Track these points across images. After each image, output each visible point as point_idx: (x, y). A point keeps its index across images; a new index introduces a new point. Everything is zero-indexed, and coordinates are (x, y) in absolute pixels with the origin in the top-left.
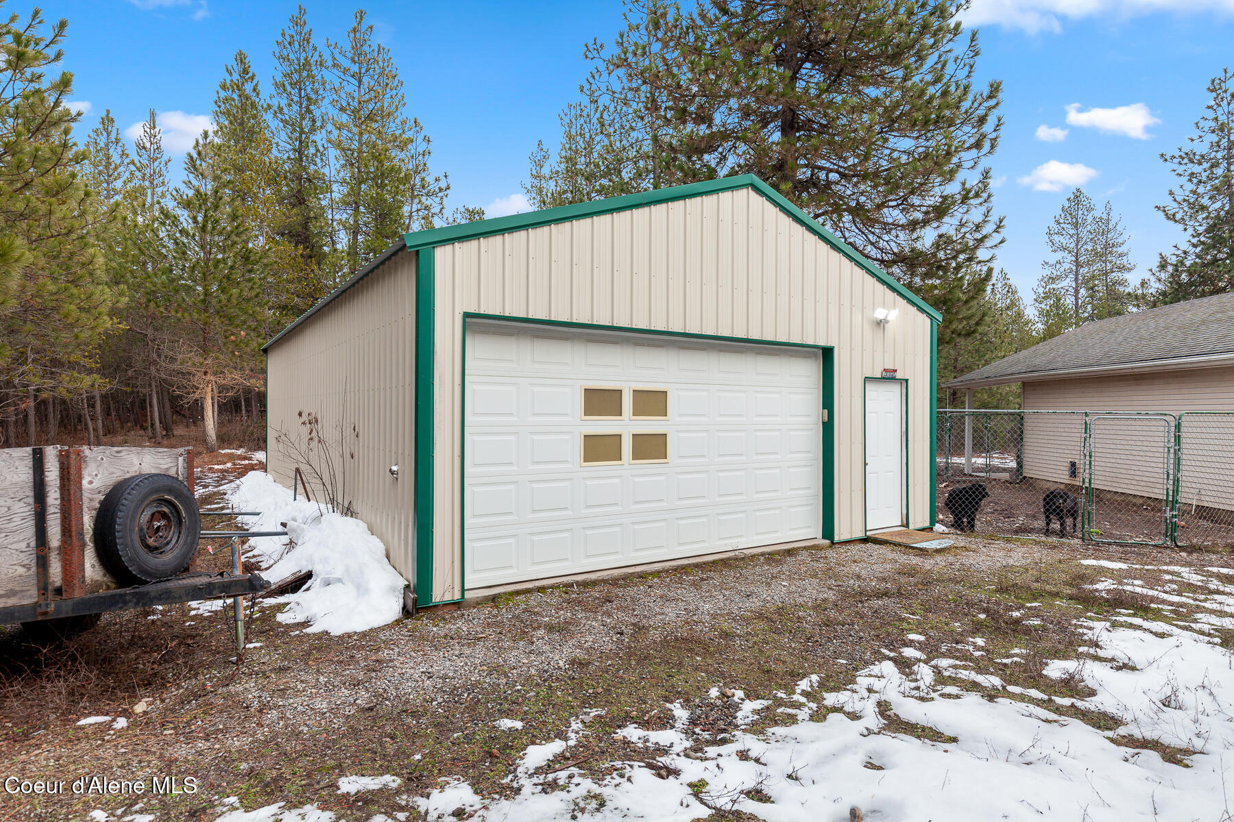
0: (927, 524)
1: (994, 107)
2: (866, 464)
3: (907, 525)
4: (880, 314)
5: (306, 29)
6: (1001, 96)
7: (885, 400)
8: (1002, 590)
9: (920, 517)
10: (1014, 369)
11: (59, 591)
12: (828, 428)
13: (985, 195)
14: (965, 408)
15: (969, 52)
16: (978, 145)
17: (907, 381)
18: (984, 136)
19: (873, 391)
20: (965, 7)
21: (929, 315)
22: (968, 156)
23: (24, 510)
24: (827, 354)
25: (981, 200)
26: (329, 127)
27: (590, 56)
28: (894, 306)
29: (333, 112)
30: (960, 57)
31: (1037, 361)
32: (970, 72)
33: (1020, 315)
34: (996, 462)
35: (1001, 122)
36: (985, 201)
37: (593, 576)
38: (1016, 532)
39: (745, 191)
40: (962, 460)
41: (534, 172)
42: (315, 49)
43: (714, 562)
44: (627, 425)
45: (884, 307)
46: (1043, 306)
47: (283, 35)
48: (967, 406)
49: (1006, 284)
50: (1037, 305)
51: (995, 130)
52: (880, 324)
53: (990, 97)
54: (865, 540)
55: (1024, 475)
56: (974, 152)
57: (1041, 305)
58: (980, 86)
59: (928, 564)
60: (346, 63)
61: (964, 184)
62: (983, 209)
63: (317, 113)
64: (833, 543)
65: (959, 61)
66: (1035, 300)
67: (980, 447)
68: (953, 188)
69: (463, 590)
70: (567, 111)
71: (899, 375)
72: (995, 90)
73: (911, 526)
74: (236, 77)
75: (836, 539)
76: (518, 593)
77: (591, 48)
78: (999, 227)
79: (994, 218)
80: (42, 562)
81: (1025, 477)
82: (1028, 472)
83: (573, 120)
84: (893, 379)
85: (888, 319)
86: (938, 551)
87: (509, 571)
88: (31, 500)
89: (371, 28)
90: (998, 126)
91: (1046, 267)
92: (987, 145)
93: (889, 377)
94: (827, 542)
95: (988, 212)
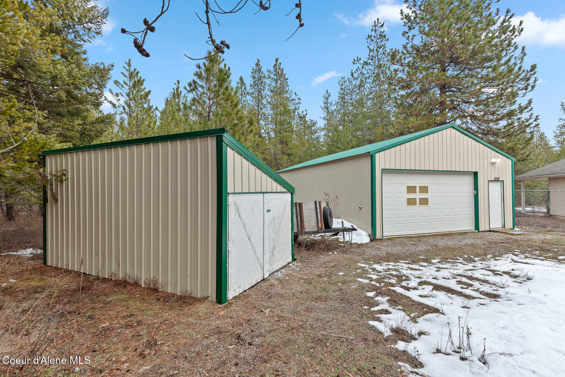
0: (512, 227)
1: (533, 74)
2: (489, 207)
3: (504, 227)
4: (493, 160)
5: (260, 67)
6: (536, 70)
7: (495, 188)
8: (543, 243)
9: (509, 225)
10: (544, 173)
11: (321, 228)
12: (476, 197)
13: (530, 108)
14: (521, 189)
15: (521, 54)
16: (526, 88)
17: (503, 181)
18: (528, 85)
19: (491, 185)
20: (518, 35)
21: (511, 159)
22: (521, 93)
23: (314, 212)
24: (476, 174)
25: (528, 110)
26: (267, 97)
27: (355, 63)
28: (498, 158)
29: (269, 93)
30: (517, 57)
31: (556, 170)
32: (521, 61)
33: (546, 144)
34: (536, 210)
35: (537, 79)
36: (530, 110)
37: (412, 235)
38: (548, 231)
39: (450, 128)
40: (520, 209)
41: (325, 102)
42: (262, 72)
43: (443, 234)
44: (418, 196)
45: (494, 158)
46: (559, 139)
47: (253, 69)
48: (522, 189)
49: (538, 130)
50: (556, 138)
51: (534, 83)
52: (493, 164)
53: (531, 70)
54: (490, 231)
55: (550, 214)
56: (524, 91)
57: (558, 139)
58: (527, 66)
59: (515, 237)
60: (272, 76)
61: (520, 105)
62: (529, 114)
63: (263, 93)
64: (479, 231)
65: (516, 58)
66: (555, 136)
67: (528, 203)
68: (515, 107)
69: (383, 236)
70: (341, 80)
71: (500, 179)
72: (534, 67)
73: (506, 228)
74: (240, 85)
75: (480, 230)
76: (394, 238)
77: (356, 60)
78: (536, 119)
79: (534, 116)
80: (318, 223)
81: (551, 215)
82: (551, 213)
83: (343, 83)
84: (498, 181)
85: (497, 162)
86: (518, 234)
87: (390, 233)
88: (315, 211)
89: (280, 63)
90: (535, 81)
91: (561, 120)
92: (530, 88)
93: (497, 180)
94: (477, 231)
95: (531, 115)
